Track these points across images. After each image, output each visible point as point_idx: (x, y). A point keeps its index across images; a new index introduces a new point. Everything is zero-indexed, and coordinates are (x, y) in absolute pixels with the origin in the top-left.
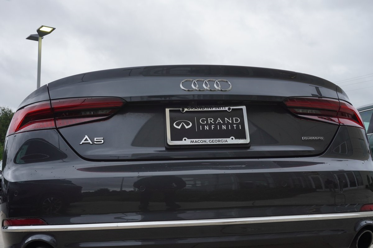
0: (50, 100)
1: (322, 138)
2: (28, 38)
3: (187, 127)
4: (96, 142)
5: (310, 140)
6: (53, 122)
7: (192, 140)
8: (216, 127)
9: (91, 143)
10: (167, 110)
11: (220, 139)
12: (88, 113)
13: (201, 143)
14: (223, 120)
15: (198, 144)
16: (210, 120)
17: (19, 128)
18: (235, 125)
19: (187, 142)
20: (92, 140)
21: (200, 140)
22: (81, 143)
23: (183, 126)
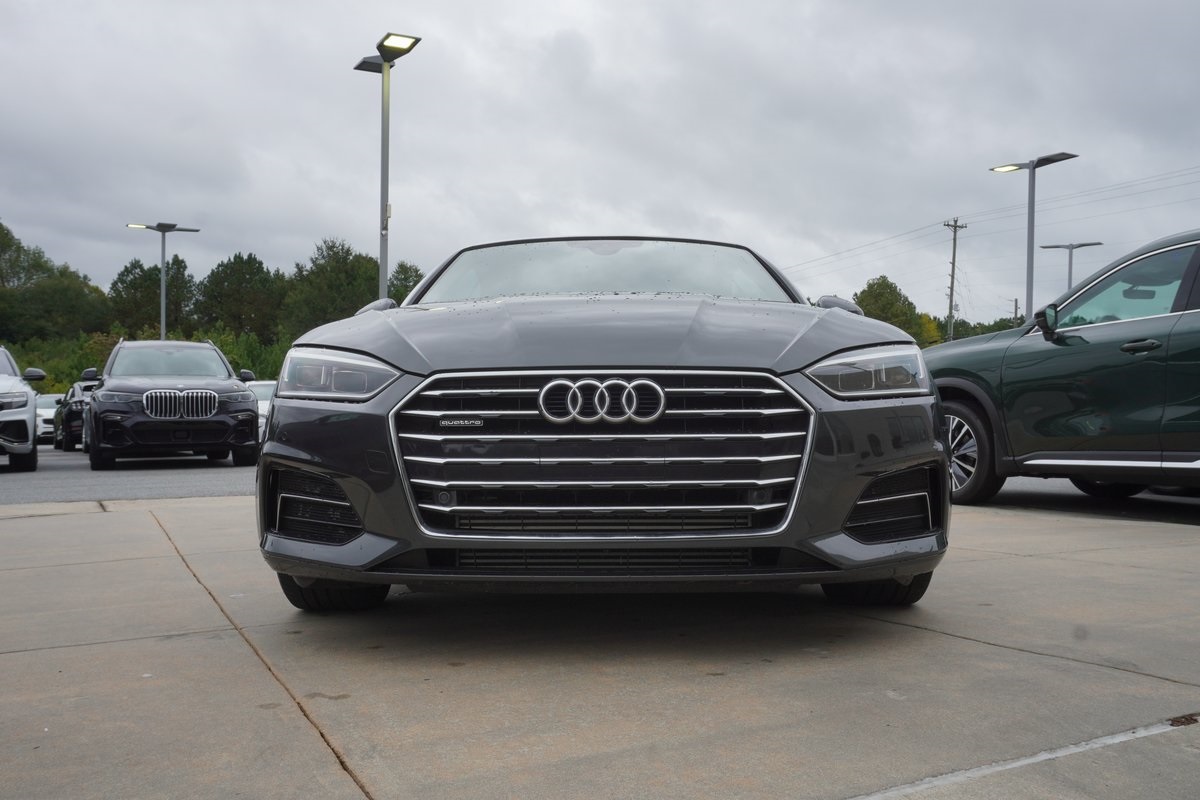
2: (359, 67)
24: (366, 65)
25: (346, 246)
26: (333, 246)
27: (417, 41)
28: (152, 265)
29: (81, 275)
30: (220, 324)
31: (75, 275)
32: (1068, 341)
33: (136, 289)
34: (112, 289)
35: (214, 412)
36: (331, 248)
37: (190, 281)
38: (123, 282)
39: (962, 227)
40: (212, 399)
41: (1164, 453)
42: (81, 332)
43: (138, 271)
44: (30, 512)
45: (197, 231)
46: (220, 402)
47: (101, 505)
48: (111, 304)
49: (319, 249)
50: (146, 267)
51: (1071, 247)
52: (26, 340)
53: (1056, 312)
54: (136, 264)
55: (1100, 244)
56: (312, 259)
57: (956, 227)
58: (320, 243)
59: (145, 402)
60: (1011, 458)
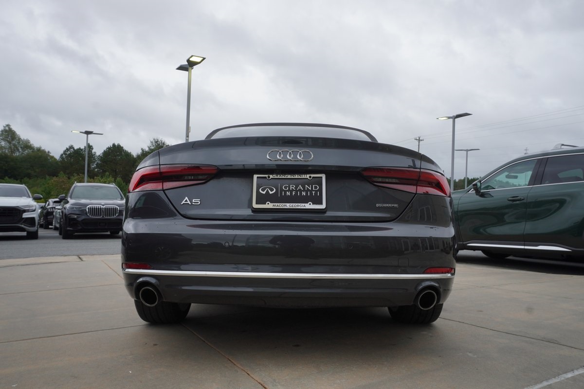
0: (160, 165)
1: (396, 205)
2: (178, 69)
3: (271, 193)
4: (194, 203)
5: (384, 208)
6: (161, 184)
7: (274, 204)
8: (296, 193)
9: (190, 204)
10: (255, 176)
11: (299, 204)
12: (190, 178)
13: (281, 207)
14: (304, 187)
15: (279, 207)
16: (292, 186)
17: (137, 186)
18: (314, 192)
19: (269, 205)
20: (191, 202)
21: (281, 204)
22: (182, 204)
23: (267, 191)
24: (181, 68)
25: (163, 142)
26: (158, 141)
27: (204, 59)
28: (78, 148)
29: (47, 151)
30: (107, 173)
31: (44, 151)
32: (485, 196)
33: (71, 158)
34: (60, 157)
35: (117, 215)
36: (156, 142)
37: (94, 155)
38: (65, 154)
39: (422, 140)
40: (116, 209)
41: (526, 243)
42: (47, 176)
43: (72, 150)
44: (50, 261)
45: (102, 134)
46: (119, 210)
47: (80, 258)
48: (60, 164)
49: (151, 142)
50: (76, 148)
51: (467, 151)
52: (22, 178)
53: (481, 184)
54: (71, 147)
55: (478, 149)
56: (148, 147)
57: (419, 140)
58: (152, 140)
59: (87, 210)
60: (462, 243)
